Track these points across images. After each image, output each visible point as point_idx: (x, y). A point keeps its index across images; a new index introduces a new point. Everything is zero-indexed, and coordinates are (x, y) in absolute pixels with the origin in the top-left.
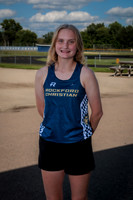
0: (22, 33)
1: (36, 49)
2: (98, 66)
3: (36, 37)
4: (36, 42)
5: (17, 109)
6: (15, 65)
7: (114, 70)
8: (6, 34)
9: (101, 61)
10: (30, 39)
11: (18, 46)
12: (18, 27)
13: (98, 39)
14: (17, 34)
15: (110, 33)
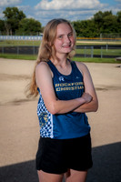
0: (25, 22)
1: (39, 38)
3: (40, 26)
4: (41, 31)
5: (17, 102)
6: (18, 55)
8: (8, 23)
9: (108, 51)
10: (34, 28)
12: (21, 16)
13: (105, 27)
14: (21, 23)
15: (118, 21)
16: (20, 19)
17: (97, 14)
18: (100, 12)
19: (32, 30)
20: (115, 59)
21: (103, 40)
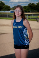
0: (5, 6)
1: (10, 12)
2: (32, 18)
3: (10, 8)
4: (10, 10)
6: (2, 18)
7: (37, 20)
9: (33, 17)
10: (8, 8)
11: (4, 11)
13: (32, 8)
14: (3, 7)
16: (3, 5)
17: (29, 4)
18: (30, 3)
19: (7, 9)
20: (35, 19)
21: (31, 13)
